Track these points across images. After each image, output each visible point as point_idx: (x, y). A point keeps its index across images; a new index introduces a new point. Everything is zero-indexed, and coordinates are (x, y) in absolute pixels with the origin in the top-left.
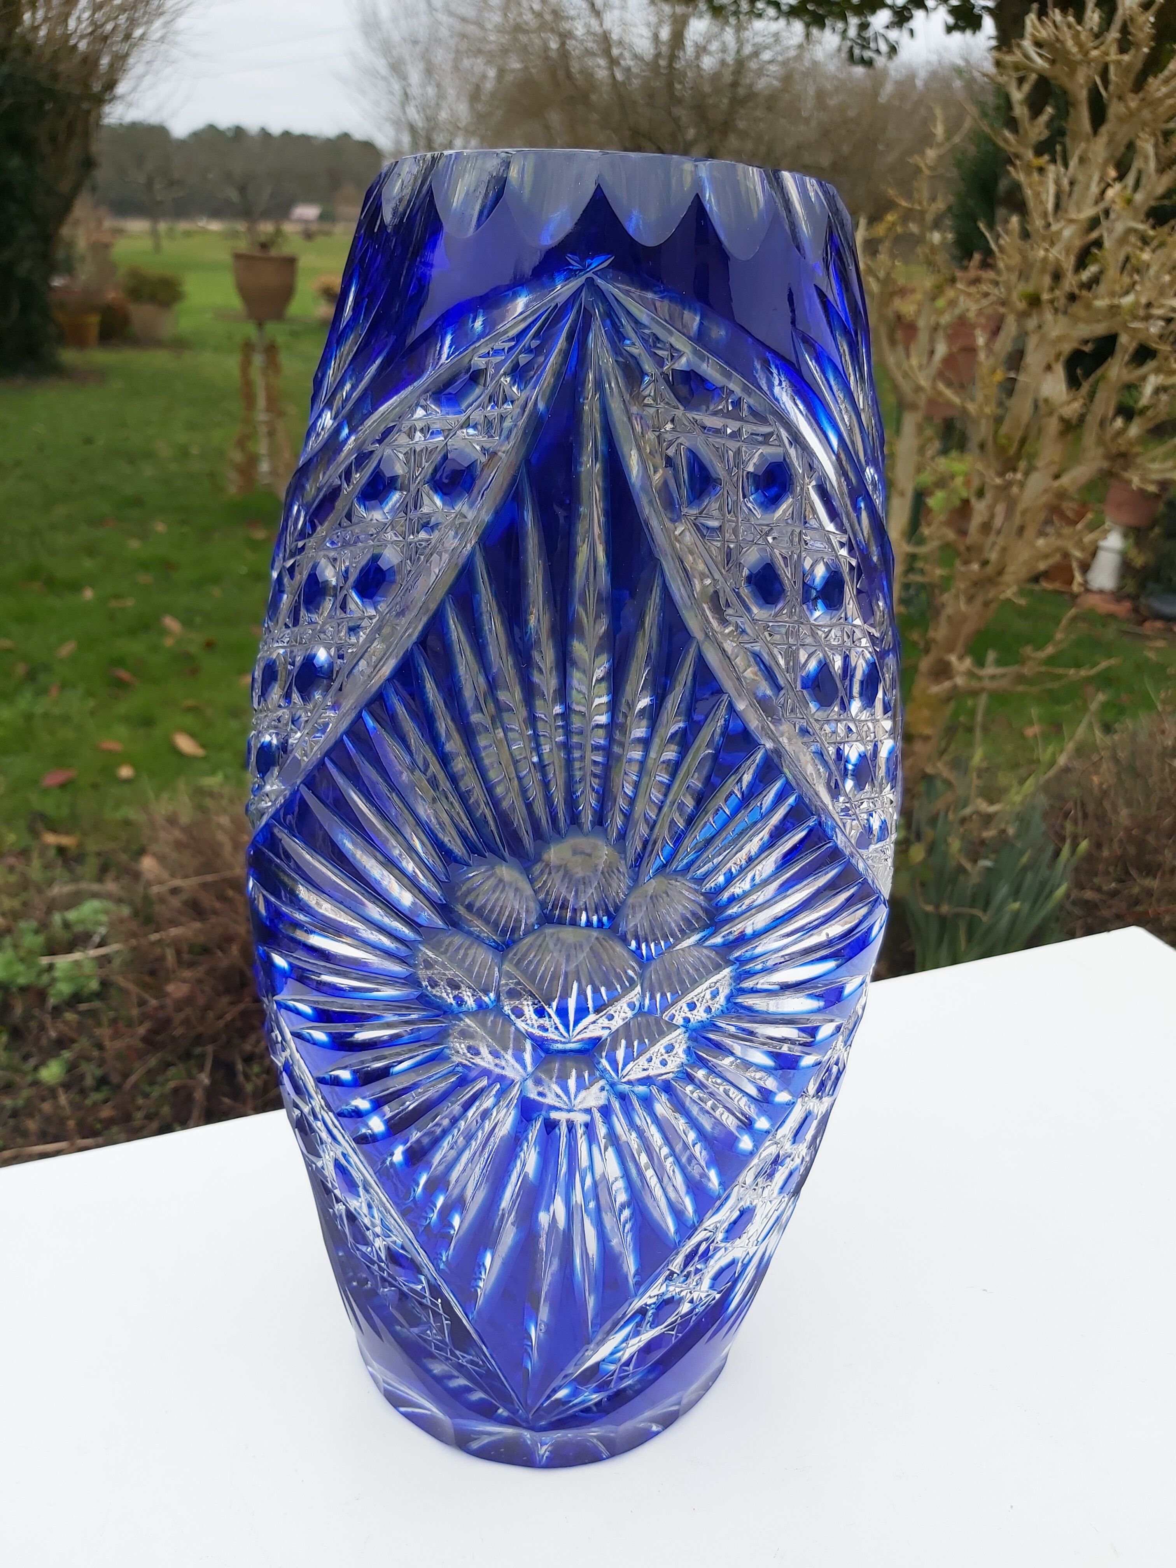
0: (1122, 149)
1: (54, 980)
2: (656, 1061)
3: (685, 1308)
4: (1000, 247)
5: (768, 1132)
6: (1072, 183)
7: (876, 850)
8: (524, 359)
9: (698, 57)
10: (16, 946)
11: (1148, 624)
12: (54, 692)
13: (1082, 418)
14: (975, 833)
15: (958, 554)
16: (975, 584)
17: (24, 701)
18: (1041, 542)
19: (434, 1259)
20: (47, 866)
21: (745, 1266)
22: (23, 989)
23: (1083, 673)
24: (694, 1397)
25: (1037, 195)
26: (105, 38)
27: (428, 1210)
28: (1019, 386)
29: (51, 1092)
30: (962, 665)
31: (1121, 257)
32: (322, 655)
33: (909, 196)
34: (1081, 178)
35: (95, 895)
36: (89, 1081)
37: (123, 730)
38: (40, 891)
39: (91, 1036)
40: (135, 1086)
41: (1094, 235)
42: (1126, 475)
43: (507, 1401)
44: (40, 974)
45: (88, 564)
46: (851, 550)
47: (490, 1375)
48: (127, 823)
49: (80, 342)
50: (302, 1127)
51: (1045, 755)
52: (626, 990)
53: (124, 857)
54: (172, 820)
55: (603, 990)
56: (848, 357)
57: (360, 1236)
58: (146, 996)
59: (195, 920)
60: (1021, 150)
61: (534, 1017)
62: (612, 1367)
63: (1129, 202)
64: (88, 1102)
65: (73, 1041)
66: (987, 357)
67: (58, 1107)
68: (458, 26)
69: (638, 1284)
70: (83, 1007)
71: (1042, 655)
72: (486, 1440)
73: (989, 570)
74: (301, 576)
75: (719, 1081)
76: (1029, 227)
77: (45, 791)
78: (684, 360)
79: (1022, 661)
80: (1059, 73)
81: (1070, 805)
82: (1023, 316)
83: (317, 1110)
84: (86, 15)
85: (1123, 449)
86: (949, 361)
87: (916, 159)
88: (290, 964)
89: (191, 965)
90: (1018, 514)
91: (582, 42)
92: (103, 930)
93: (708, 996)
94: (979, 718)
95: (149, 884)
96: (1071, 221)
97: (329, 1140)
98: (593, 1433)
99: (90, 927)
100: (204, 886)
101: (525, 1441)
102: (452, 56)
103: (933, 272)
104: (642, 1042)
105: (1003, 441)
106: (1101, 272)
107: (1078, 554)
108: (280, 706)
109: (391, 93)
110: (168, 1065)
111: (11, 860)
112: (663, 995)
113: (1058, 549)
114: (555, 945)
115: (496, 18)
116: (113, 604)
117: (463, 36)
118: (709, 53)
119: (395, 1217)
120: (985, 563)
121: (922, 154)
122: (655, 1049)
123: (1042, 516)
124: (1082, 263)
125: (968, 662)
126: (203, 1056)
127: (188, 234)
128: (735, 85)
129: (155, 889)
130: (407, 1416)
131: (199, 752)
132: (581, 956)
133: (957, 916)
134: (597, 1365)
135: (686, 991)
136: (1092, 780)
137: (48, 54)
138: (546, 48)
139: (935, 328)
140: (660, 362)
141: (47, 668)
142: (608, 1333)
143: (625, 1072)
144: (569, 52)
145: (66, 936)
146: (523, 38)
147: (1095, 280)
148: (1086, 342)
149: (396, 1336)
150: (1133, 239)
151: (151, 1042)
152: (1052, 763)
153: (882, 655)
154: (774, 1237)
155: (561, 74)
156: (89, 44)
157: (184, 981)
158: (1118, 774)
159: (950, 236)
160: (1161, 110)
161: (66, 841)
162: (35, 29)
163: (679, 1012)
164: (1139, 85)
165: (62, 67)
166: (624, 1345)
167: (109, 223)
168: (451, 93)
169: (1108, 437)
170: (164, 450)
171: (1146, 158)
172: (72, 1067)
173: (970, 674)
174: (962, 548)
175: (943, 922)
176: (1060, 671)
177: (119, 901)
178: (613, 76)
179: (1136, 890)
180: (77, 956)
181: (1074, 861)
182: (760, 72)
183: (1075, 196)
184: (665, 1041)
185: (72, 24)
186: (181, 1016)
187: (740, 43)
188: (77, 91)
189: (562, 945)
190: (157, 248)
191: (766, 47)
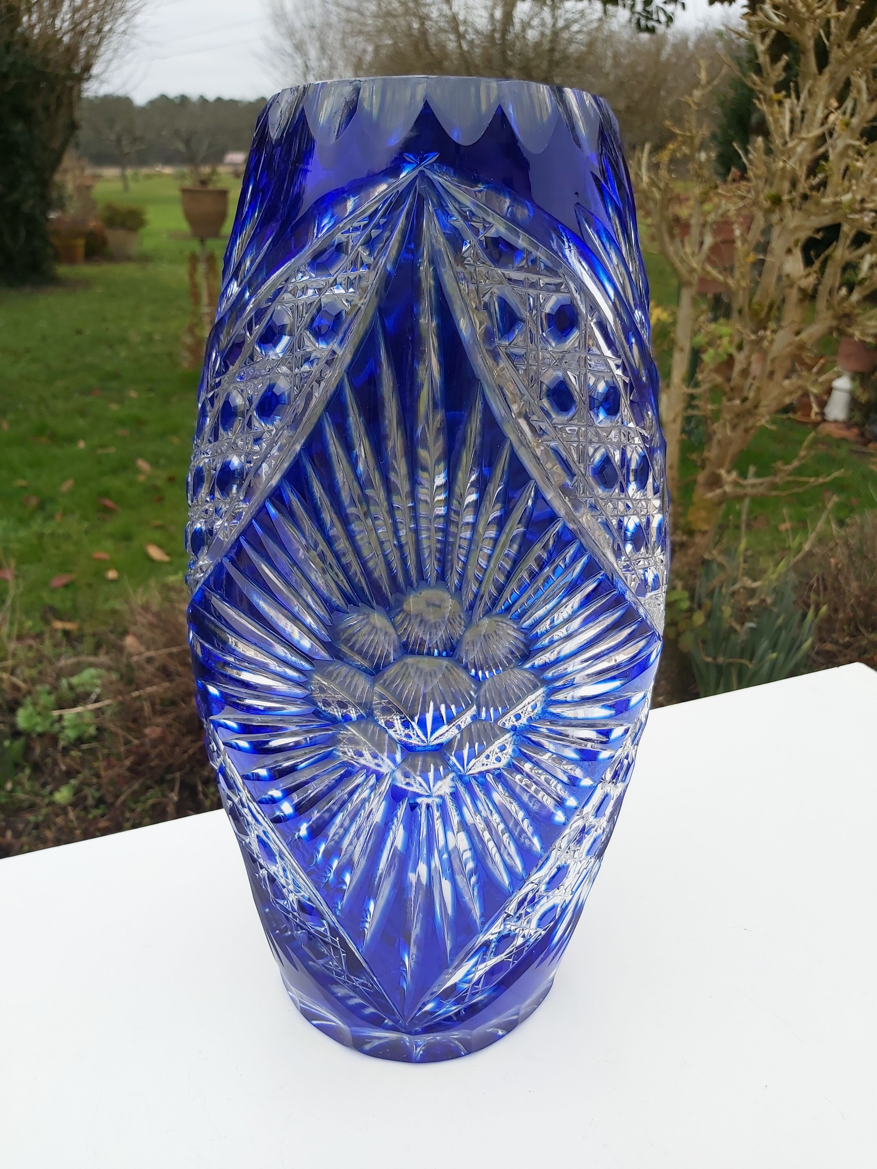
0: (841, 84)
1: (63, 728)
2: (493, 758)
3: (520, 941)
4: (749, 160)
5: (576, 808)
6: (803, 112)
7: (651, 597)
8: (375, 233)
9: (524, 30)
10: (35, 704)
11: (871, 445)
12: (58, 517)
13: (815, 290)
14: (743, 602)
15: (725, 393)
16: (738, 415)
17: (36, 526)
18: (786, 383)
19: (332, 908)
20: (56, 645)
21: (564, 910)
22: (41, 735)
23: (821, 480)
24: (529, 1009)
25: (776, 121)
26: (83, 32)
27: (327, 871)
28: (767, 264)
29: (63, 810)
30: (729, 477)
31: (843, 167)
32: (236, 462)
33: (682, 128)
34: (809, 107)
35: (91, 665)
36: (90, 801)
37: (109, 544)
38: (51, 663)
39: (91, 768)
40: (124, 803)
41: (822, 150)
42: (850, 330)
43: (390, 1013)
44: (52, 724)
45: (81, 423)
46: (625, 371)
47: (377, 994)
48: (114, 612)
49: (71, 260)
50: (235, 815)
51: (794, 544)
52: (468, 706)
53: (112, 637)
54: (146, 608)
55: (453, 707)
56: (618, 227)
57: (279, 894)
58: (130, 738)
59: (164, 680)
60: (765, 88)
61: (402, 729)
62: (466, 986)
63: (847, 125)
64: (90, 816)
65: (78, 772)
66: (743, 244)
67: (68, 820)
68: (344, 15)
69: (483, 924)
70: (85, 746)
71: (789, 467)
72: (376, 1043)
73: (748, 404)
74: (219, 404)
75: (540, 771)
76: (772, 146)
77: (54, 590)
78: (493, 230)
79: (775, 474)
80: (792, 28)
81: (814, 581)
82: (768, 212)
83: (244, 800)
84: (68, 16)
85: (847, 310)
86: (714, 249)
87: (687, 98)
88: (221, 692)
89: (163, 713)
90: (769, 362)
91: (436, 22)
92: (98, 690)
93: (530, 709)
94: (744, 517)
95: (130, 655)
96: (803, 139)
97: (254, 822)
98: (455, 1035)
99: (88, 688)
100: (171, 655)
101: (405, 1043)
102: (339, 36)
103: (701, 182)
104: (481, 744)
105: (756, 307)
106: (827, 177)
107: (815, 390)
108: (207, 501)
109: (296, 66)
110: (148, 788)
111: (31, 642)
112: (496, 710)
113: (800, 387)
114: (416, 673)
115: (372, 7)
116: (100, 451)
117: (348, 21)
118: (532, 27)
119: (303, 879)
120: (744, 400)
121: (691, 95)
122: (491, 748)
123: (787, 364)
124: (812, 171)
125: (734, 475)
126: (173, 780)
127: (148, 177)
128: (552, 50)
129: (135, 659)
130: (317, 1026)
131: (166, 558)
132: (436, 681)
133: (730, 664)
134: (455, 985)
135: (513, 706)
136: (830, 562)
137: (41, 45)
138: (410, 27)
139: (704, 225)
140: (476, 232)
141: (52, 500)
142: (462, 961)
143: (469, 767)
144: (427, 30)
145: (70, 695)
146: (393, 21)
147: (824, 184)
148: (818, 231)
149: (309, 969)
150: (851, 153)
151: (134, 771)
152: (799, 550)
153: (651, 451)
154: (585, 887)
155: (421, 47)
156: (71, 38)
157: (158, 725)
158: (850, 556)
159: (713, 155)
160: (871, 53)
161: (69, 626)
162: (32, 27)
163: (509, 721)
164: (853, 34)
165: (51, 56)
166: (474, 969)
167: (89, 171)
168: (341, 64)
169: (835, 302)
170: (134, 337)
171: (859, 91)
172: (77, 791)
173: (736, 484)
174: (727, 389)
175: (719, 668)
176: (804, 479)
177: (109, 669)
178: (460, 46)
179: (864, 642)
180: (79, 709)
181: (817, 621)
182: (570, 41)
183: (806, 121)
184: (498, 743)
185: (58, 23)
186: (156, 751)
187: (555, 18)
188: (63, 72)
189: (421, 673)
190: (126, 188)
191: (575, 21)
